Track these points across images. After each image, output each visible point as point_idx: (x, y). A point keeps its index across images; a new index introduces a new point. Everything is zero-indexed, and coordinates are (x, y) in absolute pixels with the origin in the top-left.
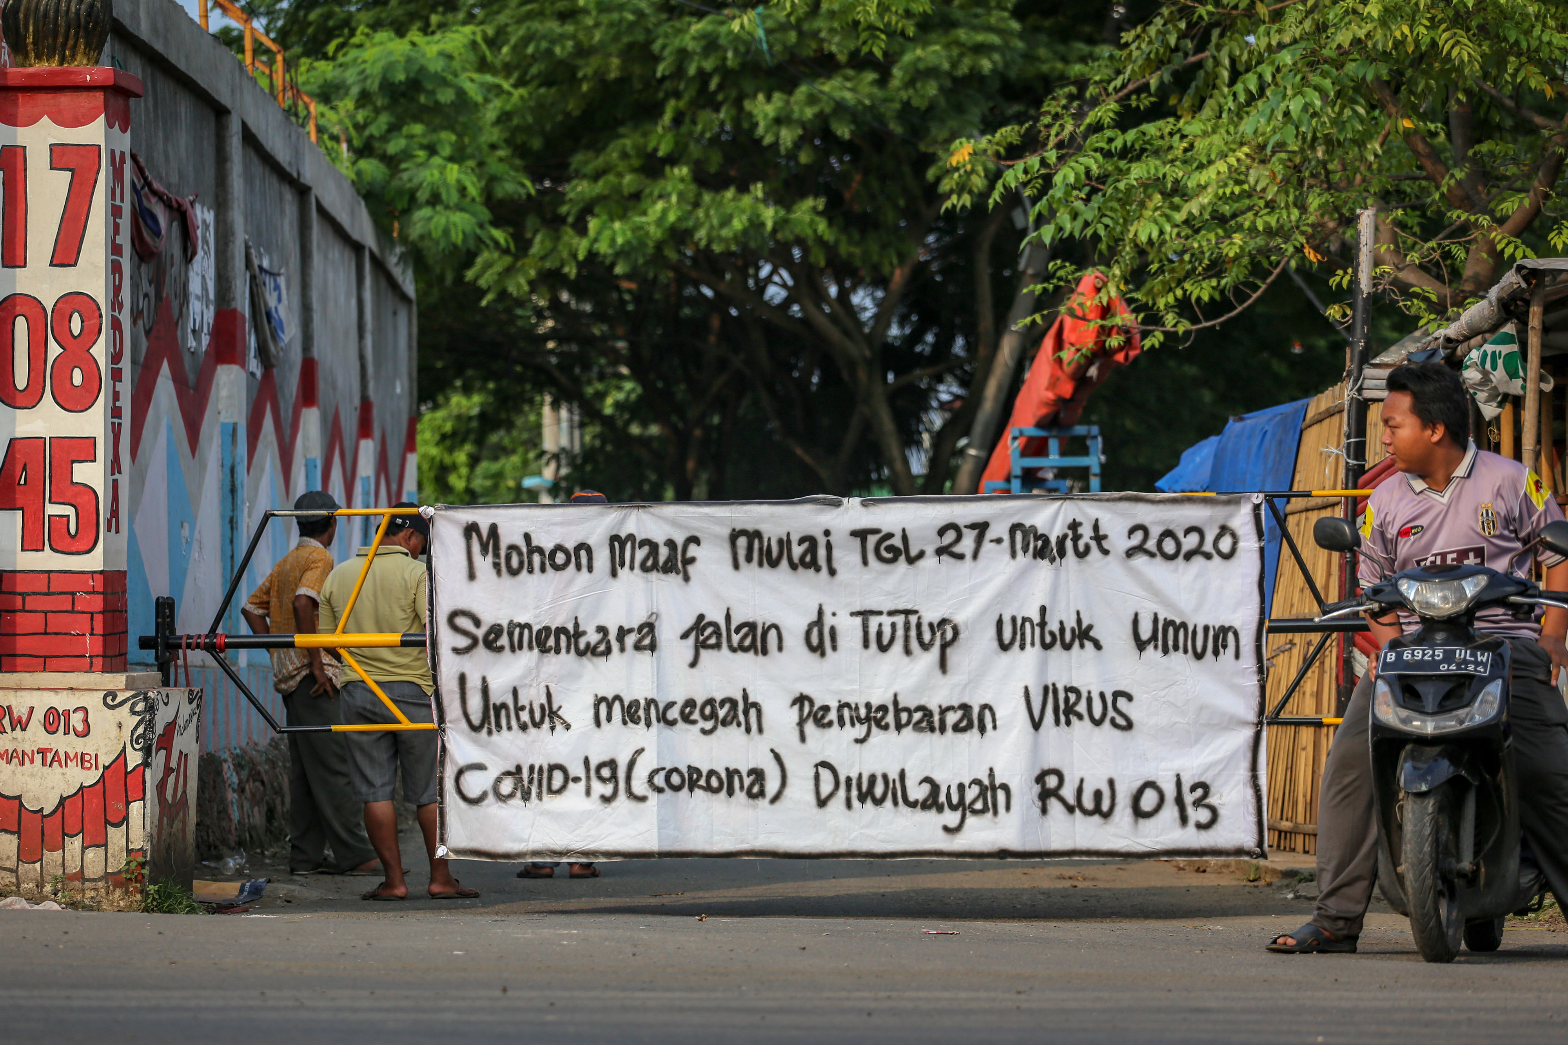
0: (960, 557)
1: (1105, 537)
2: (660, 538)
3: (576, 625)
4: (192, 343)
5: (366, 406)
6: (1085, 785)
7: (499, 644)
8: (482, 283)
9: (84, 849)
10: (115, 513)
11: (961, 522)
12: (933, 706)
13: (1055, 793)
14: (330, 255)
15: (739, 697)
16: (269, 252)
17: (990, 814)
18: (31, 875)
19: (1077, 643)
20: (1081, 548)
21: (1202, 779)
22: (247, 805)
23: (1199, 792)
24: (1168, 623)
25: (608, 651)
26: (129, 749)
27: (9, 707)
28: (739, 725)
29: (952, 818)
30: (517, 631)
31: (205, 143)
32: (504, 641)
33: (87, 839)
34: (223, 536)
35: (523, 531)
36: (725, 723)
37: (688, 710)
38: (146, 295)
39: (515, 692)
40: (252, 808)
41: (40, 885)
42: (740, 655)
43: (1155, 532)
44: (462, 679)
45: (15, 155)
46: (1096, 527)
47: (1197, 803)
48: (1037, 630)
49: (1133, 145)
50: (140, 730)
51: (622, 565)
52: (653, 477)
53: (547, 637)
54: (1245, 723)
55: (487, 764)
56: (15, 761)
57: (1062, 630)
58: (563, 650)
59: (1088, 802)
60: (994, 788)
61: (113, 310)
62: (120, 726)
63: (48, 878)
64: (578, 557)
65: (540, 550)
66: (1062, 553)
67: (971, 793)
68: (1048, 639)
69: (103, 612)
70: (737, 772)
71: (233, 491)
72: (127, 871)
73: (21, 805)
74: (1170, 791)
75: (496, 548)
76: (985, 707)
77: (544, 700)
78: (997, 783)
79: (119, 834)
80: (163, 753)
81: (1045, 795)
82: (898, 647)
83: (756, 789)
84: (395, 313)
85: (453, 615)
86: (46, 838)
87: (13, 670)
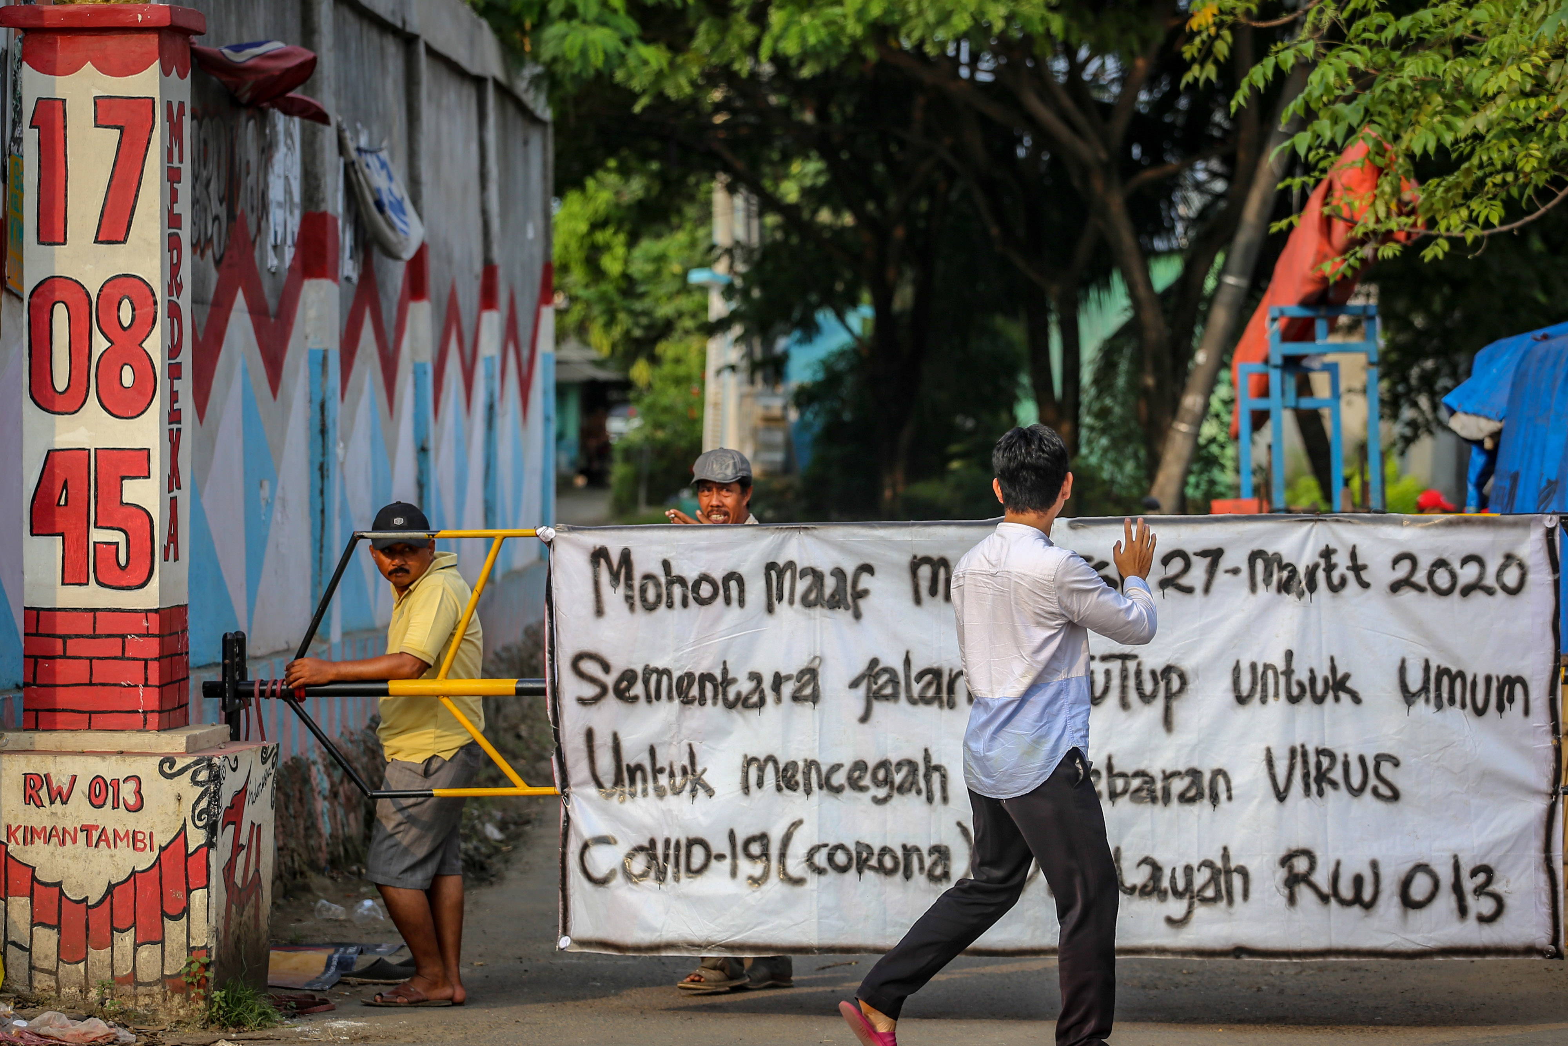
0: (1189, 590)
1: (1364, 567)
2: (825, 566)
3: (725, 671)
4: (272, 261)
5: (489, 271)
6: (1342, 869)
7: (632, 693)
8: (636, 85)
9: (136, 946)
10: (173, 537)
11: (1190, 549)
12: (1155, 771)
13: (1305, 879)
14: (445, 101)
15: (919, 759)
16: (367, 125)
17: (1223, 904)
18: (74, 978)
19: (1331, 694)
20: (1336, 580)
21: (1485, 862)
22: (340, 812)
23: (1481, 878)
24: (1443, 672)
25: (762, 702)
26: (190, 827)
27: (47, 776)
28: (919, 792)
29: (1176, 908)
30: (654, 677)
31: (288, 15)
32: (638, 689)
33: (141, 935)
34: (312, 485)
35: (661, 557)
36: (901, 789)
37: (857, 774)
38: (216, 218)
39: (652, 751)
40: (347, 815)
41: (84, 990)
42: (922, 708)
43: (1425, 562)
44: (590, 735)
45: (53, 109)
46: (1353, 555)
47: (1479, 891)
48: (1282, 680)
49: (1408, 34)
50: (203, 804)
51: (780, 599)
52: (848, 275)
53: (690, 685)
54: (1537, 792)
55: (618, 838)
56: (54, 840)
57: (1313, 680)
58: (709, 702)
59: (1346, 890)
60: (1228, 872)
61: (171, 295)
62: (179, 798)
63: (92, 982)
64: (727, 589)
65: (682, 581)
66: (1312, 586)
67: (1201, 877)
68: (1295, 691)
69: (159, 659)
70: (917, 850)
71: (323, 431)
72: (188, 974)
73: (62, 893)
74: (1446, 876)
75: (629, 577)
76: (1219, 772)
77: (686, 762)
78: (1233, 865)
79: (178, 930)
80: (231, 828)
81: (1293, 881)
82: (1113, 699)
83: (938, 871)
84: (526, 143)
85: (579, 658)
86: (92, 933)
87: (51, 728)
